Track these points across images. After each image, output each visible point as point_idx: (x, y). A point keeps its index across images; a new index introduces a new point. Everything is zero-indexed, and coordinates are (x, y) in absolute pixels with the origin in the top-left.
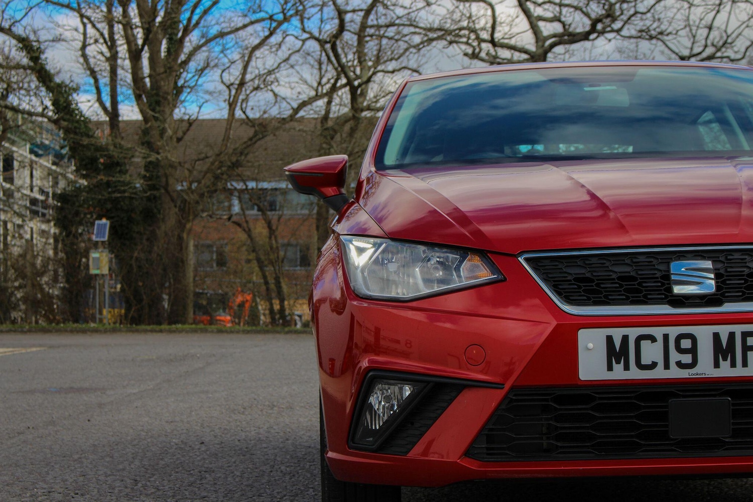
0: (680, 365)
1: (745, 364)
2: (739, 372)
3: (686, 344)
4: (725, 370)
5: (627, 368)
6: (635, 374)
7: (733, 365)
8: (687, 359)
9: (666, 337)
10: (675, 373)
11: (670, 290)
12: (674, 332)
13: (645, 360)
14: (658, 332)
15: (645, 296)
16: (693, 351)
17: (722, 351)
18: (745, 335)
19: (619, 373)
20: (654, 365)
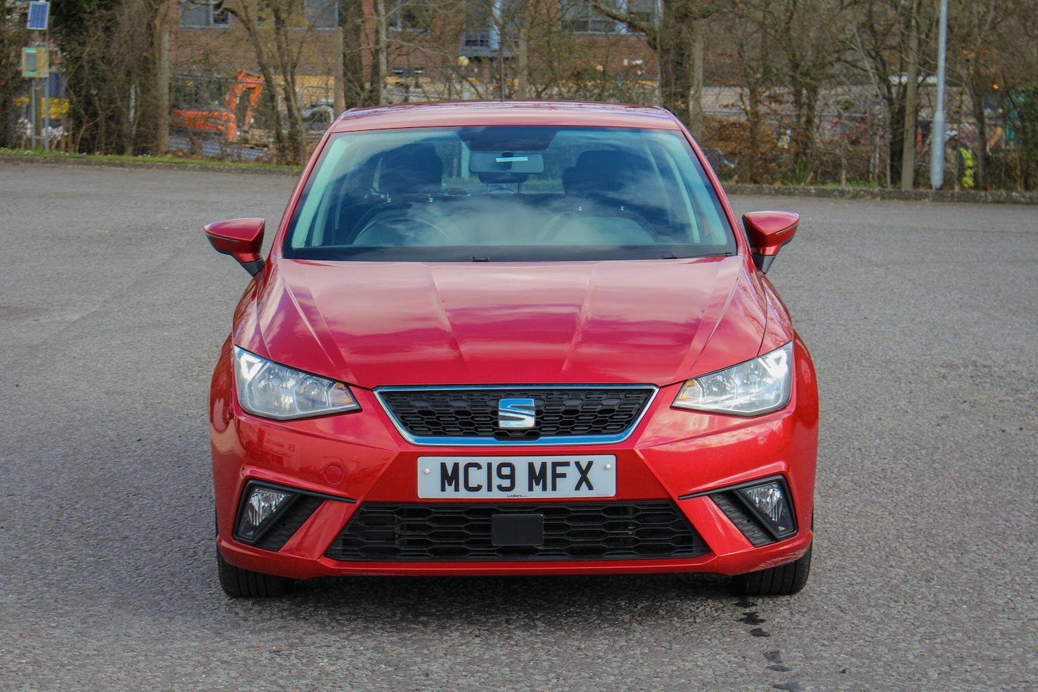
0: (500, 488)
1: (554, 488)
2: (549, 494)
3: (506, 471)
4: (538, 493)
5: (457, 489)
6: (463, 494)
7: (544, 489)
8: (506, 483)
9: (489, 465)
10: (496, 494)
11: (496, 424)
12: (496, 461)
13: (472, 484)
14: (483, 461)
15: (476, 429)
16: (512, 477)
17: (536, 477)
18: (555, 465)
19: (450, 493)
20: (479, 488)
